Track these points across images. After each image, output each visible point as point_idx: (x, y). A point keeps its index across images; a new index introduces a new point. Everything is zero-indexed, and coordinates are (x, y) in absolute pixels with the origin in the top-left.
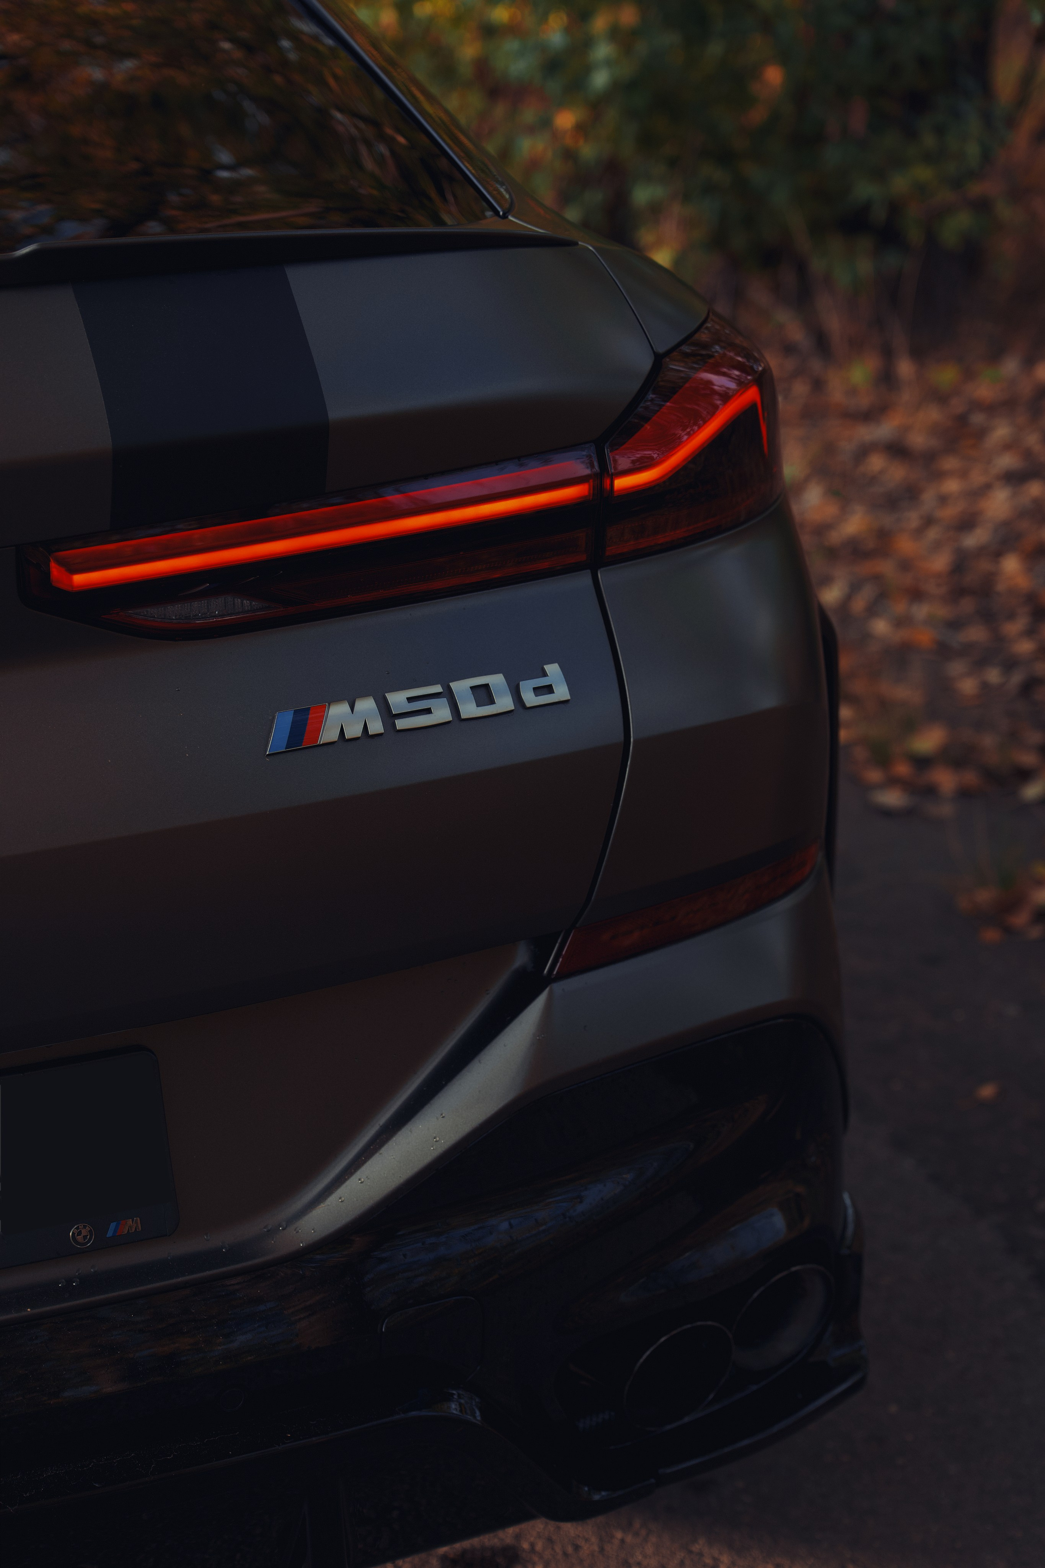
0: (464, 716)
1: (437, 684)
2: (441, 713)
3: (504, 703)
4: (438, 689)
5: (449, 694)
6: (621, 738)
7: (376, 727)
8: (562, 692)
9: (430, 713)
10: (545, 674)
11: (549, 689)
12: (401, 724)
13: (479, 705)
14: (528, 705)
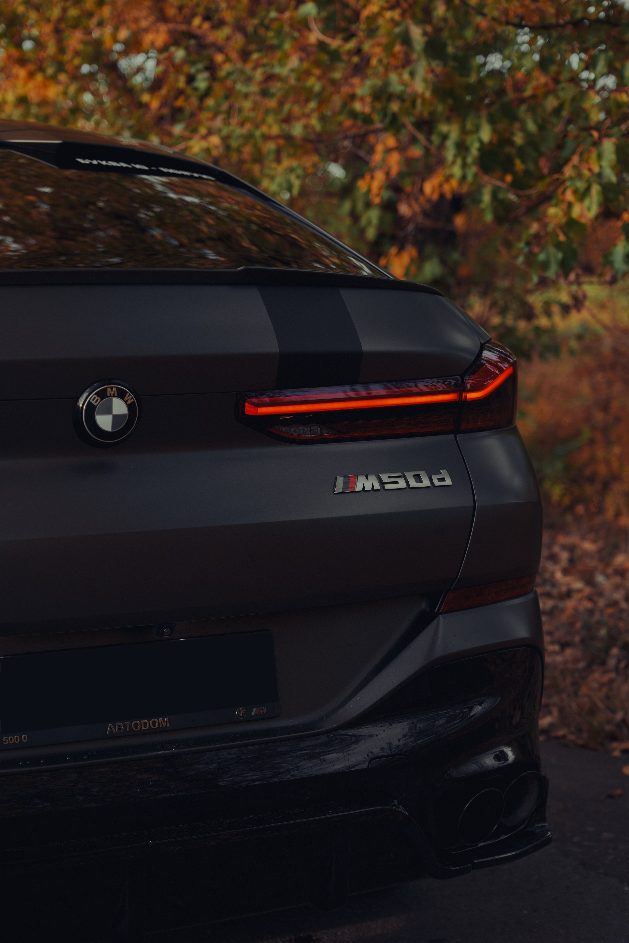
0: (411, 486)
1: (399, 472)
2: (402, 484)
3: (426, 483)
4: (400, 475)
5: (405, 477)
6: (473, 504)
7: (377, 486)
8: (448, 482)
9: (397, 483)
10: (441, 473)
11: (443, 480)
12: (387, 486)
13: (417, 483)
14: (436, 485)
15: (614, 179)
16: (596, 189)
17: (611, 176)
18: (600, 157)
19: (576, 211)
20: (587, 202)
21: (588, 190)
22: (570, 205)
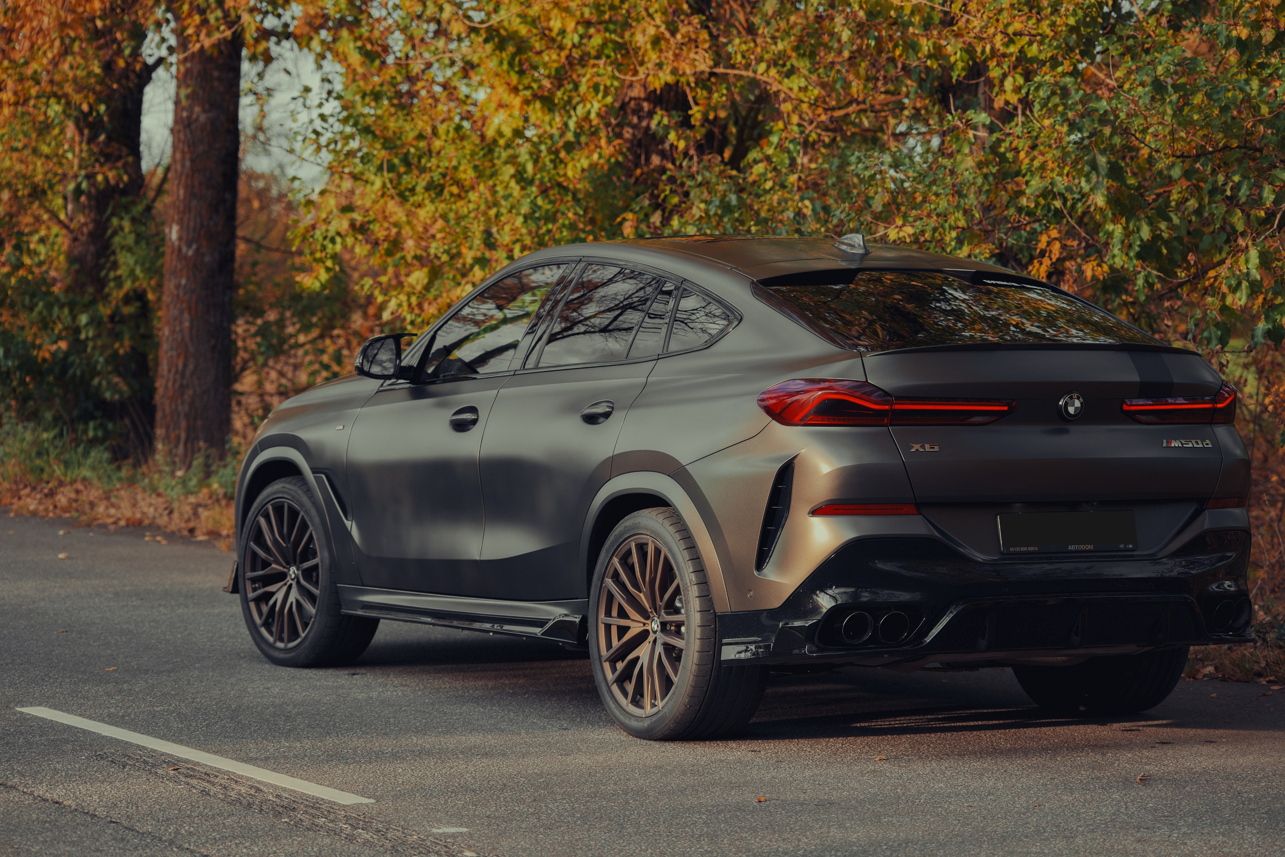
3: (1201, 445)
7: (1180, 445)
8: (1210, 446)
11: (1208, 444)
12: (1184, 445)
14: (1205, 447)
15: (1258, 277)
16: (1245, 284)
17: (1256, 275)
18: (1247, 261)
19: (1229, 300)
20: (1238, 295)
21: (1239, 284)
22: (1224, 296)
